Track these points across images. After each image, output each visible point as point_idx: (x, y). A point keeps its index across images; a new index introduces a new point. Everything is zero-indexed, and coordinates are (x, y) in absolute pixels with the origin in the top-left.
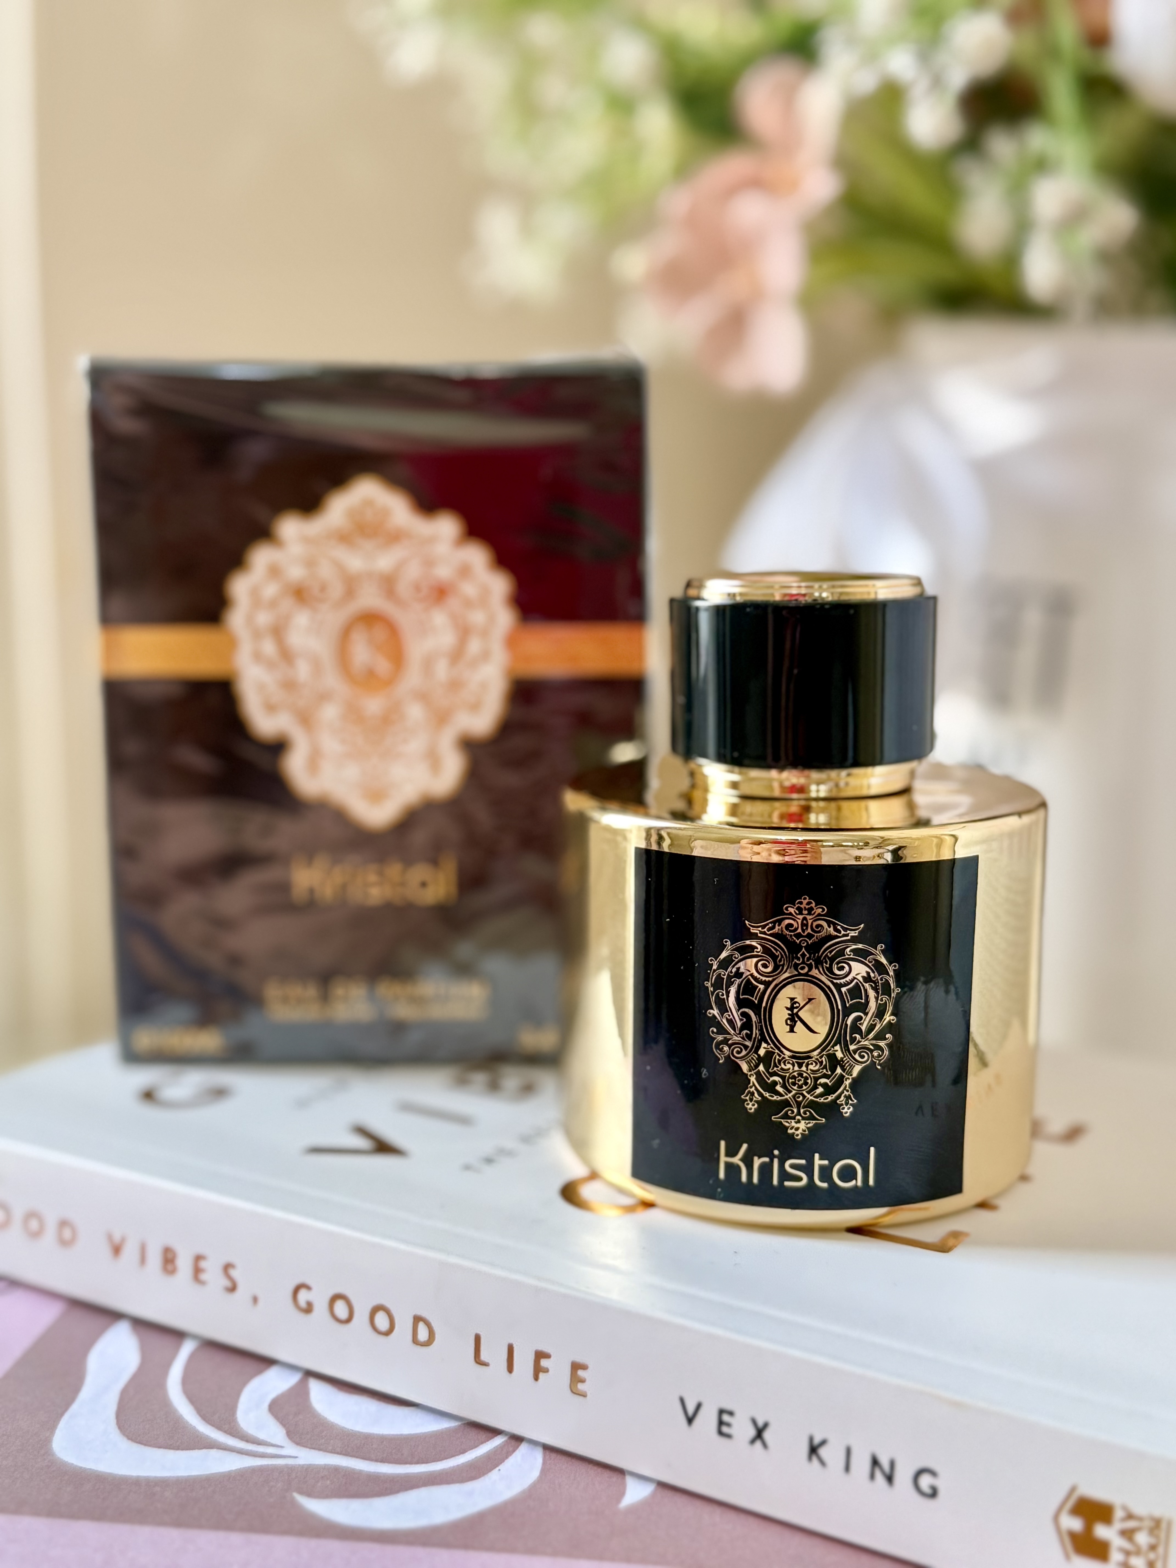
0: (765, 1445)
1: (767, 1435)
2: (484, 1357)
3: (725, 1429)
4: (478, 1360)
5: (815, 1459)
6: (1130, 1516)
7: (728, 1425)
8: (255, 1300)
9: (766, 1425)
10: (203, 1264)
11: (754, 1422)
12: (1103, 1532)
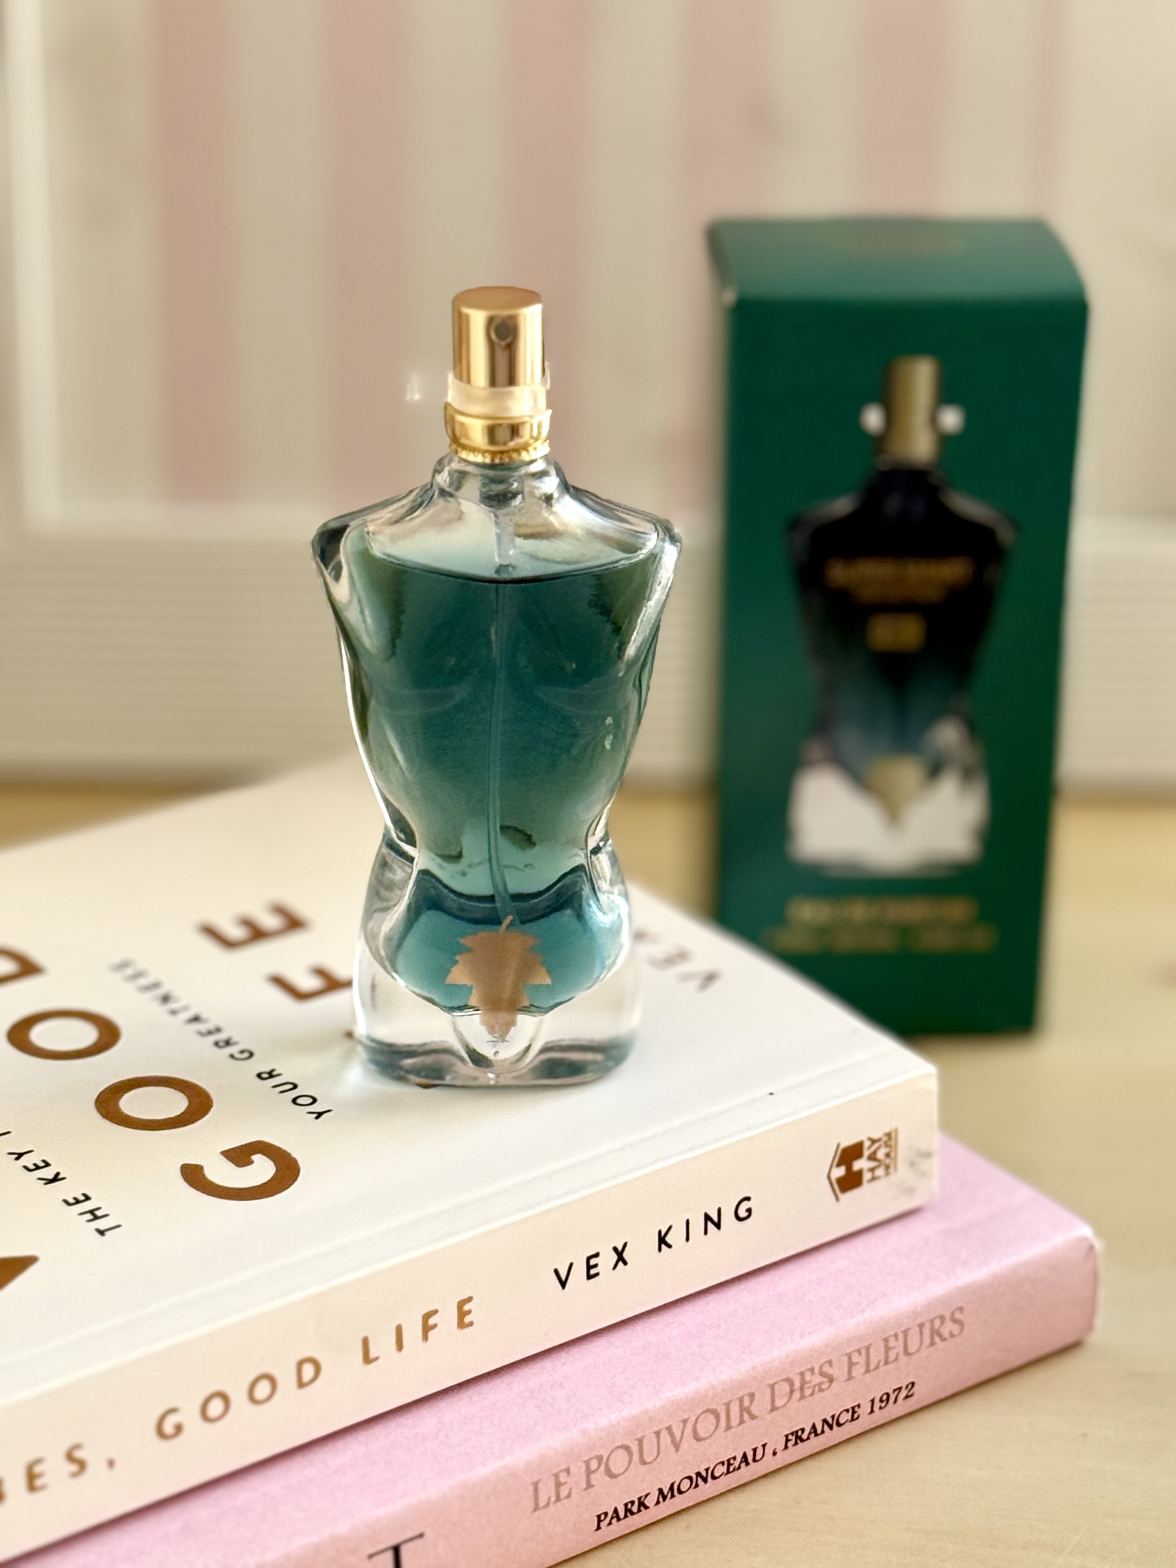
0: (625, 1263)
1: (626, 1255)
2: (372, 1355)
3: (593, 1272)
4: (367, 1359)
6: (873, 1141)
7: (596, 1266)
8: (111, 1463)
9: (625, 1245)
10: (38, 1469)
11: (615, 1249)
12: (857, 1165)
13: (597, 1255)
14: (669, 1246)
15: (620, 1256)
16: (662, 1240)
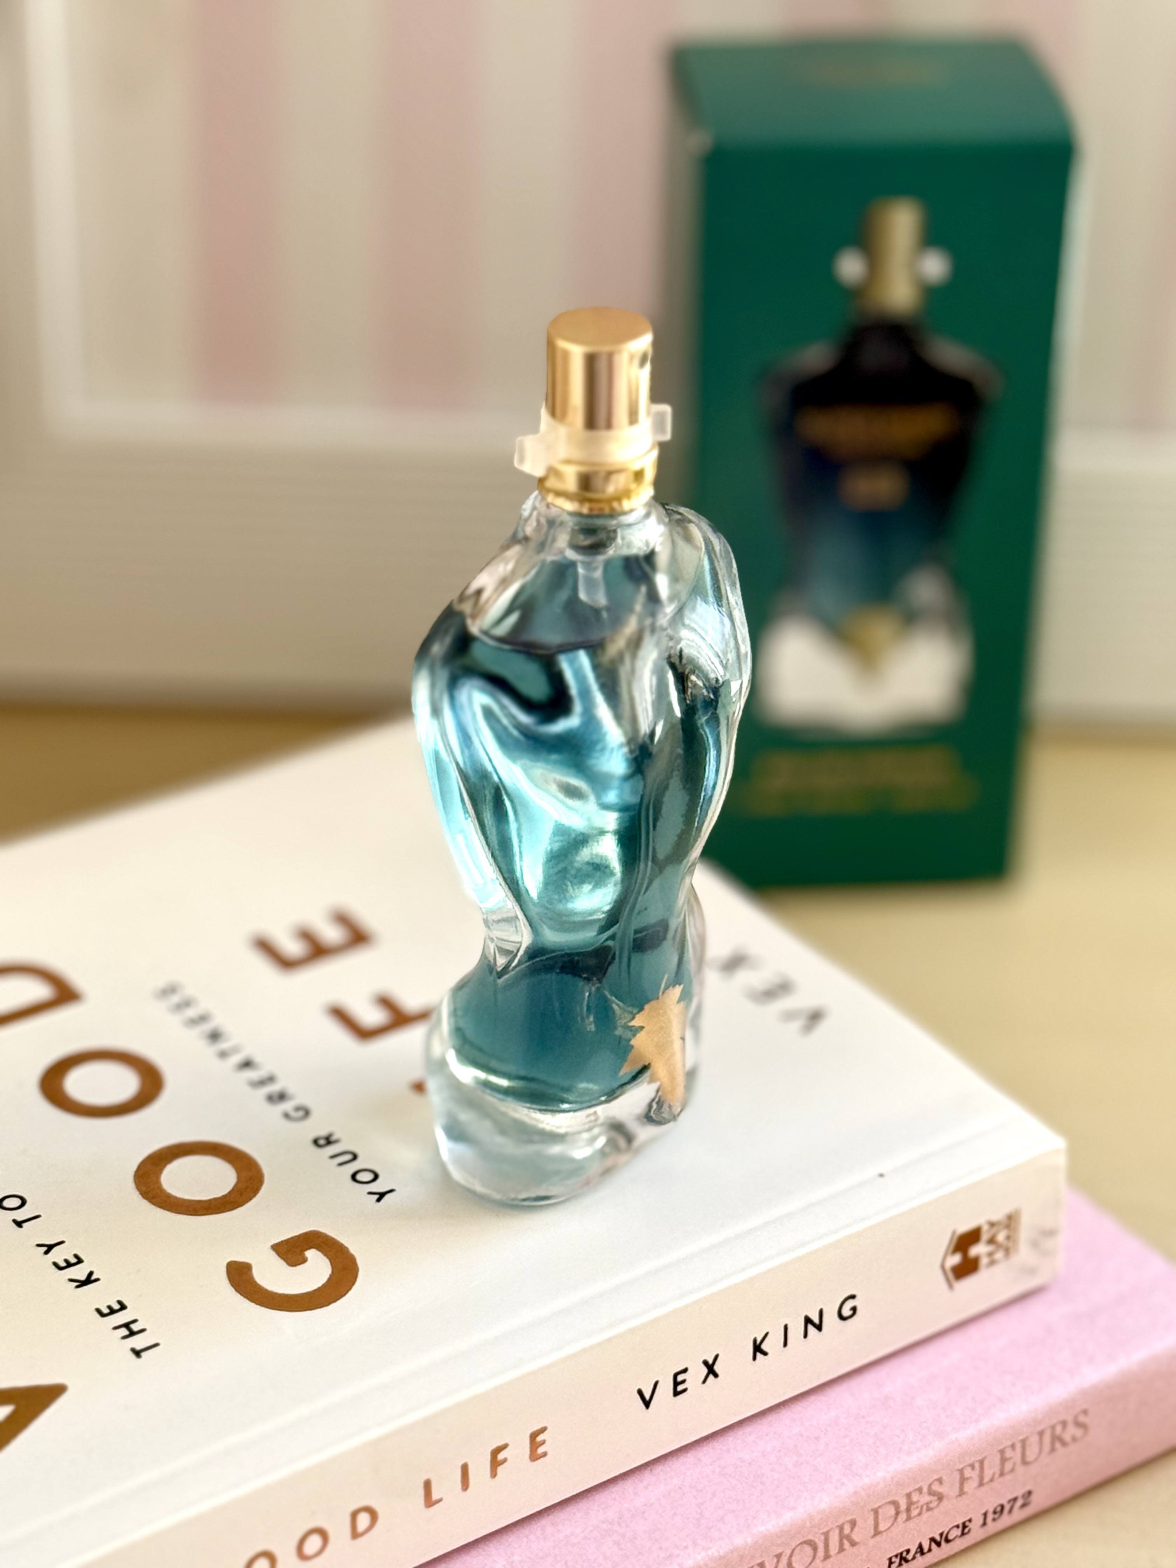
0: (716, 1375)
1: (717, 1368)
2: (435, 1496)
3: (680, 1388)
4: (429, 1501)
6: (992, 1224)
7: (684, 1381)
9: (716, 1357)
11: (705, 1363)
12: (975, 1251)
13: (685, 1371)
14: (765, 1354)
15: (711, 1369)
16: (758, 1349)
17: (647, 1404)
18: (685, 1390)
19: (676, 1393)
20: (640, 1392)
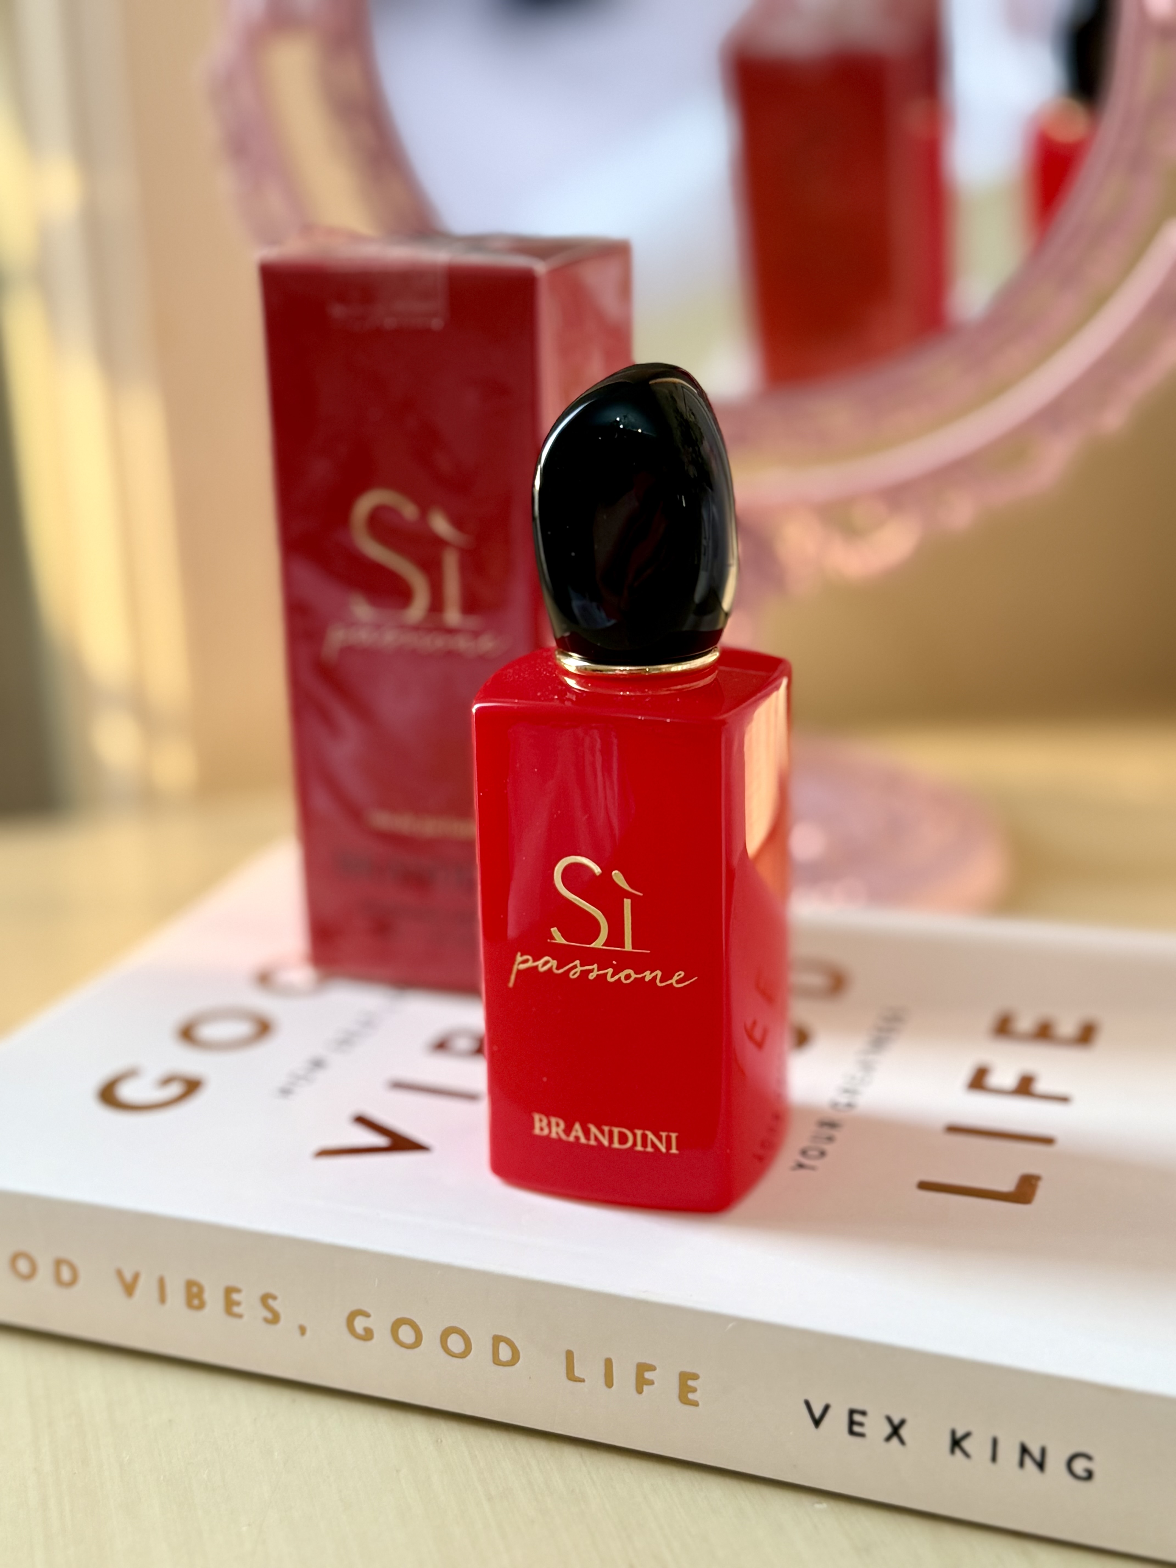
0: (902, 1442)
1: (904, 1432)
2: (578, 1373)
3: (856, 1429)
4: (571, 1376)
5: (958, 1452)
7: (861, 1424)
8: (303, 1330)
9: (903, 1422)
10: (235, 1297)
11: (889, 1420)
13: (863, 1413)
14: (966, 1454)
15: (896, 1431)
16: (956, 1443)
17: (817, 1422)
18: (862, 1435)
19: (852, 1432)
20: (807, 1404)
